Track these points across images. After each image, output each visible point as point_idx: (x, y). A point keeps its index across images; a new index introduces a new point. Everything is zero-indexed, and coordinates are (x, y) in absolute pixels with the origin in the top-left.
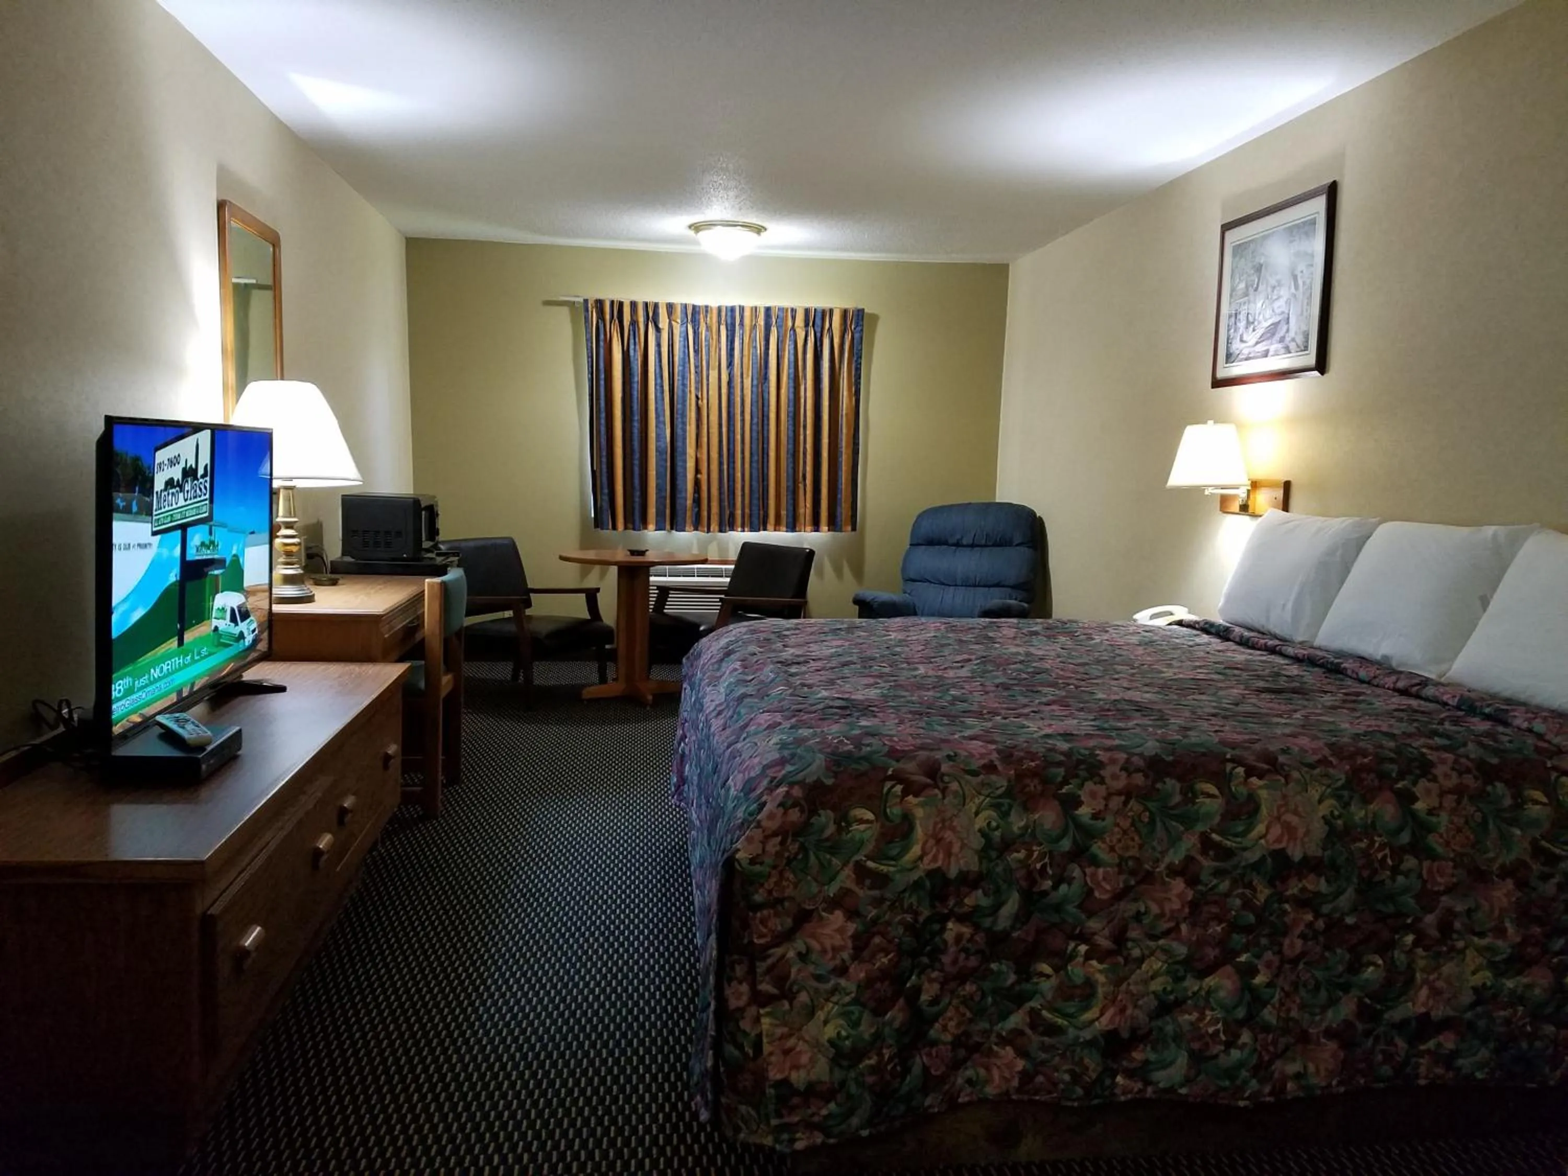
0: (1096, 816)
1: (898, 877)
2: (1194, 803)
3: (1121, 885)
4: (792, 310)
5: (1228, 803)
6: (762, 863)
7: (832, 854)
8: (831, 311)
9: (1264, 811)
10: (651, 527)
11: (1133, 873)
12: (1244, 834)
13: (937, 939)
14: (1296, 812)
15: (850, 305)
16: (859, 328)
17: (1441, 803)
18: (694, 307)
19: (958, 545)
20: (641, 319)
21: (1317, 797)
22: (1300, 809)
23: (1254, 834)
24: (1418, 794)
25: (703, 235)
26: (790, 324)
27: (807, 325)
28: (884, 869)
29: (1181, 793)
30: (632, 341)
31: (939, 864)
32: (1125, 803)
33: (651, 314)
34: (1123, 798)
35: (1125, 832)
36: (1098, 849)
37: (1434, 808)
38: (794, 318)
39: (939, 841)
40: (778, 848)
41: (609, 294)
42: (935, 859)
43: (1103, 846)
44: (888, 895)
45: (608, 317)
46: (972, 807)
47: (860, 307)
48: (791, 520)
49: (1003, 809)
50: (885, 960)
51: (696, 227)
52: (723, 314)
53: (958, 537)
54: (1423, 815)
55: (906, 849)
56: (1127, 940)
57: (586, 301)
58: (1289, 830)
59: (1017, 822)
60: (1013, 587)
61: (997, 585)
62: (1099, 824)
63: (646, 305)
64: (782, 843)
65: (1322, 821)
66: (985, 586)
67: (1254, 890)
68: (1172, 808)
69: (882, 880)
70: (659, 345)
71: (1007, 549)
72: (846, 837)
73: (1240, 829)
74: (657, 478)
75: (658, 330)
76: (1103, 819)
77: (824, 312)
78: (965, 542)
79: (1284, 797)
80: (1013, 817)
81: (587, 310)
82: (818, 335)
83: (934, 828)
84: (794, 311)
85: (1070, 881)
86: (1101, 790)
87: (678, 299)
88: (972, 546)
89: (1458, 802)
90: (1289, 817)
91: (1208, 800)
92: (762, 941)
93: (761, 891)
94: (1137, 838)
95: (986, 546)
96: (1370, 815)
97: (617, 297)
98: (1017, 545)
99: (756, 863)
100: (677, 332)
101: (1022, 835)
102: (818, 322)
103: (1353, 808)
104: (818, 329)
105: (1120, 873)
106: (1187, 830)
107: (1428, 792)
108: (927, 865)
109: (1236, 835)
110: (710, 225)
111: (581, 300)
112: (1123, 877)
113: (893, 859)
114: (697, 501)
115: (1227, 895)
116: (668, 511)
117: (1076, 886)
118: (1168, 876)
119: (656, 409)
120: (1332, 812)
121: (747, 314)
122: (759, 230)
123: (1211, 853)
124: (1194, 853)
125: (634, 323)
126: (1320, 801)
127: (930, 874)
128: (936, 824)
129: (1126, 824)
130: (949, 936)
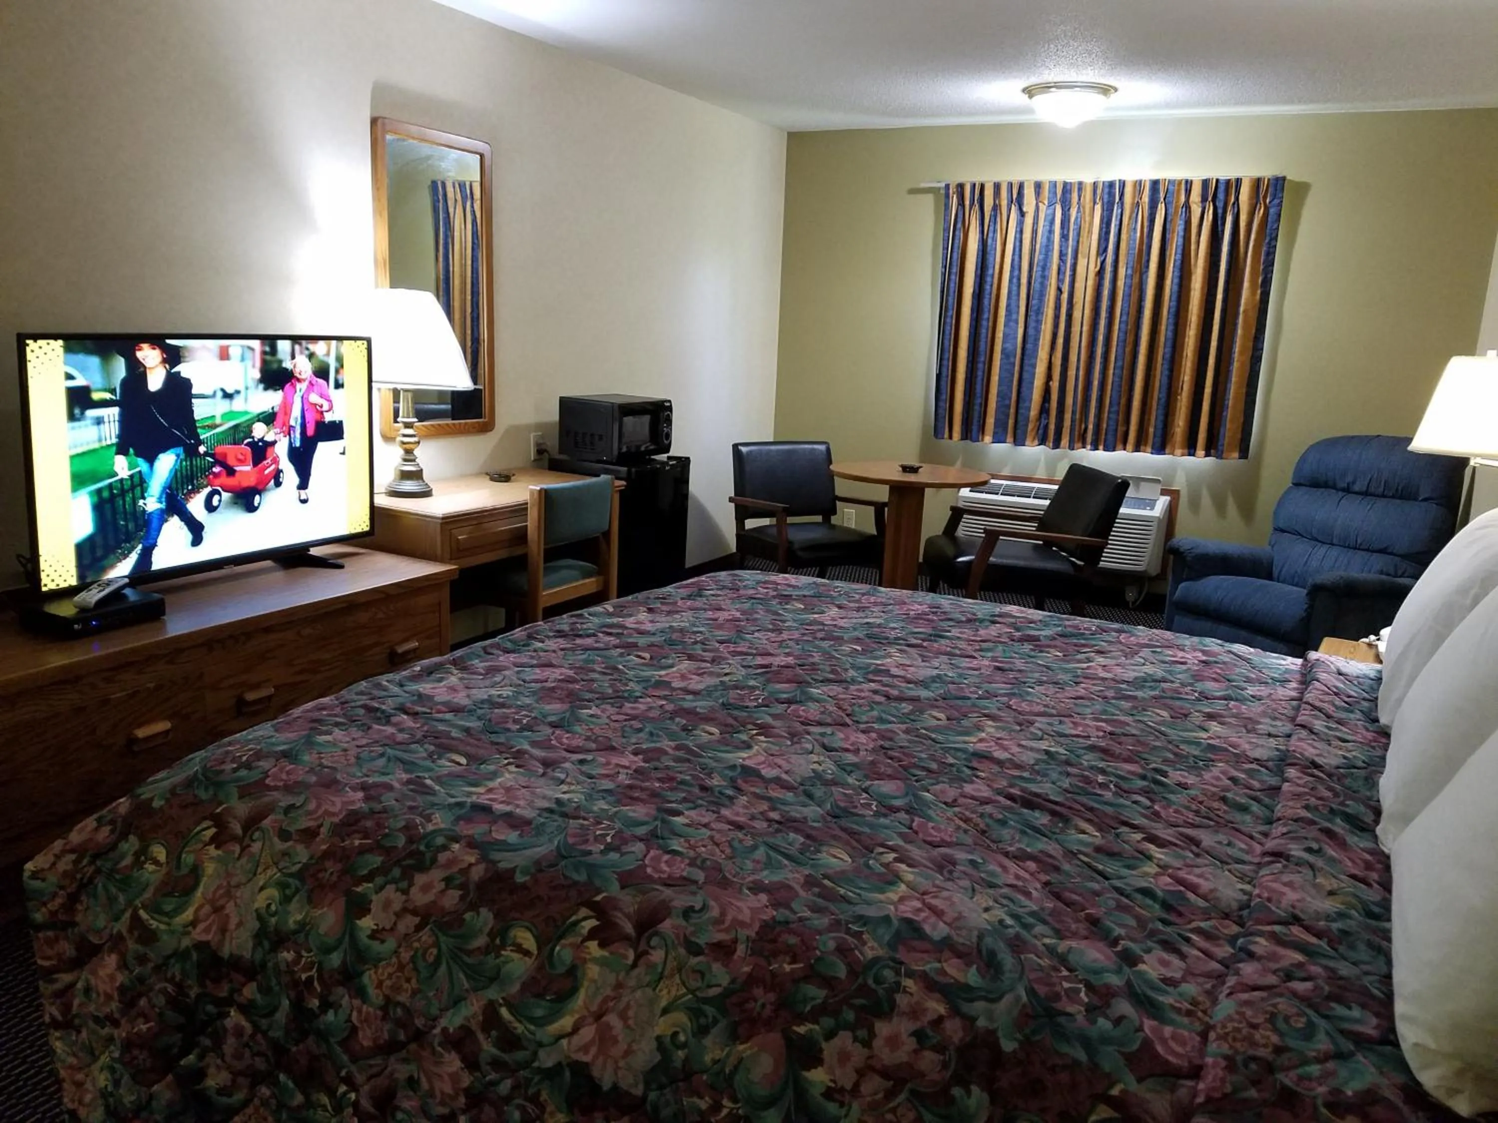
0: (374, 935)
1: (165, 937)
2: (498, 956)
3: (386, 1036)
4: (1187, 181)
5: (540, 968)
6: (43, 880)
7: (120, 890)
8: (1239, 181)
9: (581, 997)
10: (988, 439)
11: (400, 1024)
12: (541, 1022)
13: (218, 1023)
14: (623, 1016)
15: (1267, 172)
16: (1276, 201)
17: (857, 1085)
18: (1065, 184)
19: (1347, 490)
20: (1004, 203)
21: (664, 1003)
22: (631, 1013)
23: (554, 1028)
24: (826, 1055)
25: (1040, 100)
26: (1183, 199)
27: (1204, 199)
28: (154, 924)
29: (489, 935)
30: (991, 228)
31: (209, 937)
32: (419, 928)
33: (1015, 196)
34: (417, 920)
35: (401, 967)
36: (368, 979)
37: (842, 1090)
38: (1188, 192)
39: (218, 910)
40: (70, 867)
41: (969, 176)
42: (207, 930)
43: (374, 976)
44: (152, 955)
45: (967, 203)
46: (261, 880)
47: (1279, 174)
48: (1158, 440)
49: (288, 892)
50: (144, 1027)
51: (1029, 91)
52: (1099, 191)
53: (1349, 479)
54: (816, 1092)
55: (179, 910)
56: (397, 1108)
57: (947, 187)
58: (605, 1038)
59: (295, 915)
60: (1404, 557)
61: (1383, 551)
62: (376, 946)
63: (1011, 185)
64: (76, 862)
65: (654, 1044)
66: (1368, 550)
67: (542, 1107)
68: (469, 953)
69: (148, 937)
70: (1021, 232)
71: (1407, 506)
72: (136, 874)
73: (539, 1013)
74: (999, 385)
75: (1022, 214)
76: (383, 942)
77: (1228, 182)
78: (1356, 488)
79: (619, 986)
80: (294, 905)
81: (947, 196)
82: (1220, 211)
83: (215, 892)
84: (1189, 184)
85: (336, 1006)
86: (398, 901)
87: (1047, 176)
88: (1366, 494)
89: (890, 1094)
90: (612, 1019)
91: (515, 956)
92: (46, 963)
93: (44, 910)
94: (414, 981)
95: (1384, 496)
96: (732, 1060)
97: (978, 179)
98: (1425, 500)
99: (38, 879)
100: (1042, 216)
101: (295, 932)
102: (1221, 196)
103: (708, 1041)
104: (1220, 205)
105: (384, 1018)
106: (475, 990)
107: (844, 1057)
108: (198, 934)
109: (532, 1020)
110: (1046, 87)
111: (943, 185)
112: (387, 1026)
113: (167, 914)
114: (1044, 410)
115: (508, 1100)
116: (1011, 422)
117: (342, 1017)
118: (440, 1045)
119: (1008, 306)
120: (675, 1034)
121: (1128, 190)
122: (1106, 90)
123: (494, 1033)
124: (474, 1026)
125: (996, 208)
126: (665, 1011)
127: (201, 946)
128: (219, 887)
129: (406, 956)
130: (229, 1023)
